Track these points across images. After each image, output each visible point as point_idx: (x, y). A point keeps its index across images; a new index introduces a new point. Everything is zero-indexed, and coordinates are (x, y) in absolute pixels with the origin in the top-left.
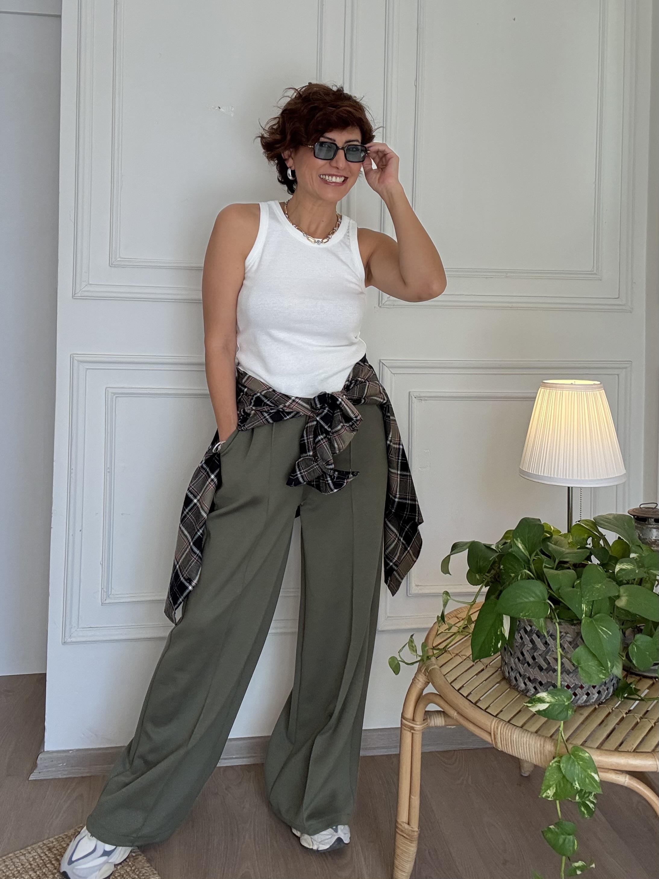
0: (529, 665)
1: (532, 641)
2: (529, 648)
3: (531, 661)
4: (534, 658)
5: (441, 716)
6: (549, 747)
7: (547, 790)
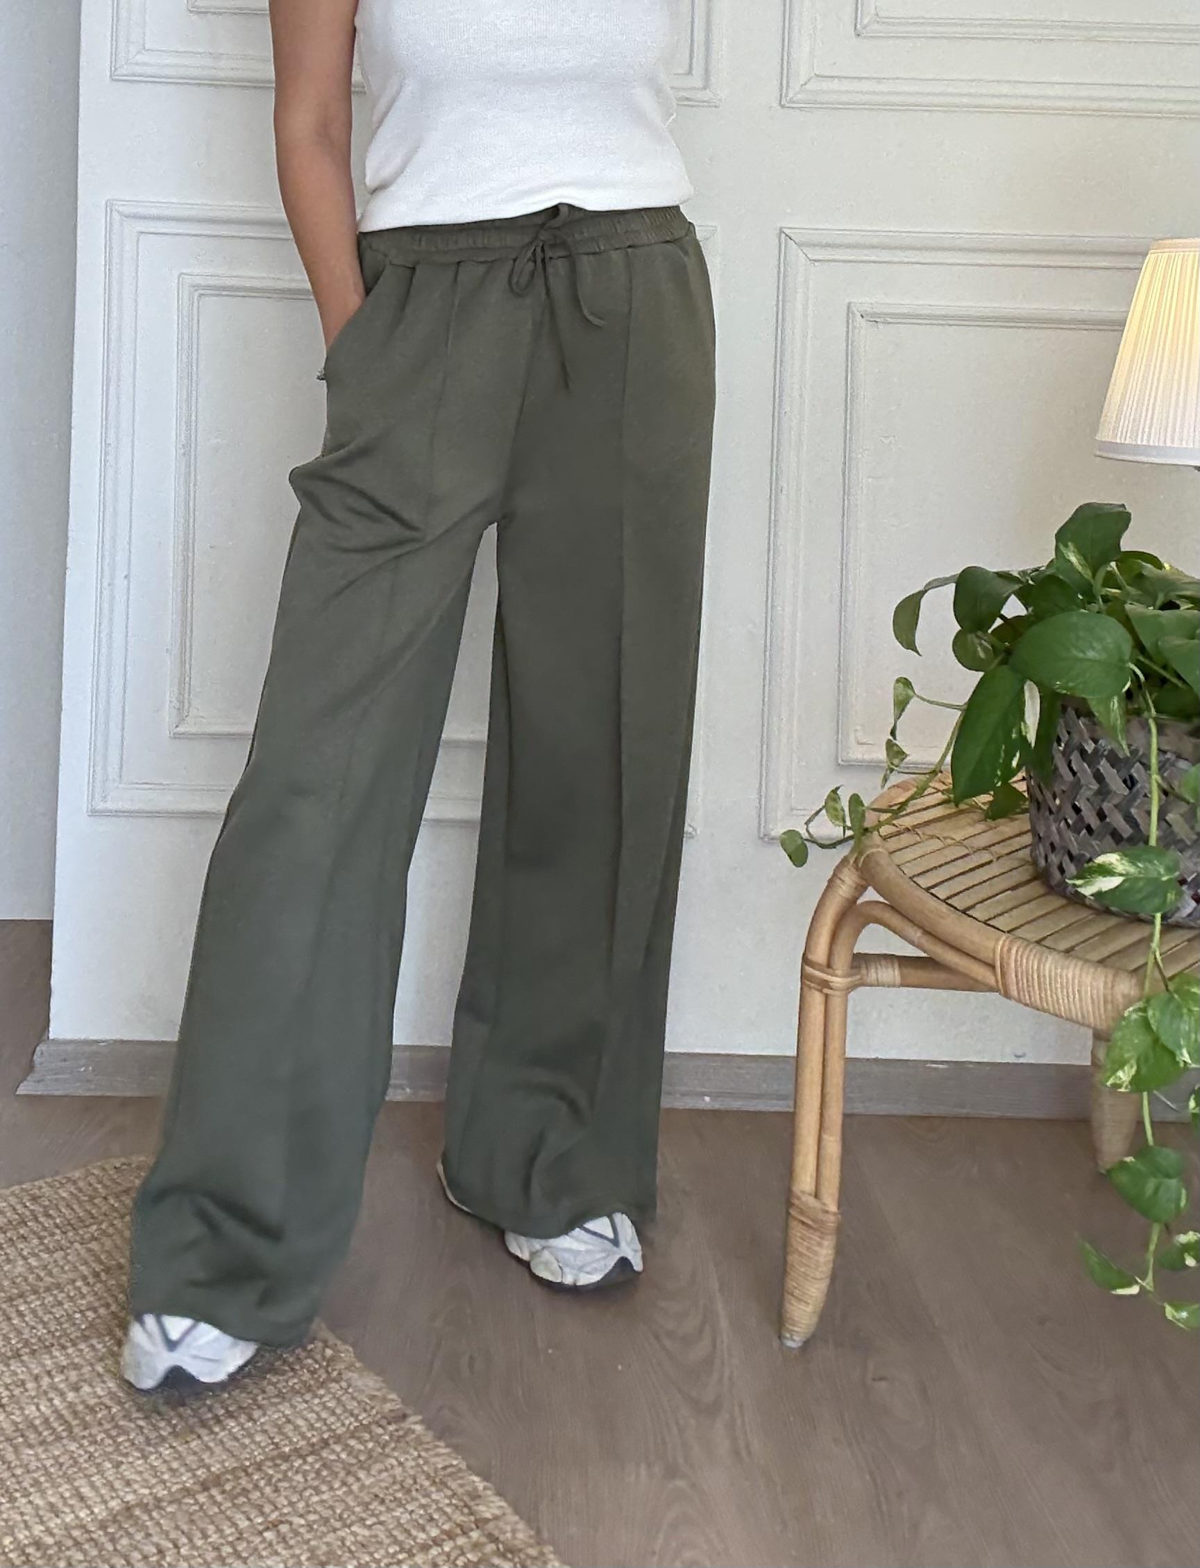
0: (1090, 830)
1: (1099, 777)
2: (1089, 793)
3: (1094, 822)
4: (1101, 815)
5: (893, 967)
6: (1126, 987)
7: (1116, 1071)
